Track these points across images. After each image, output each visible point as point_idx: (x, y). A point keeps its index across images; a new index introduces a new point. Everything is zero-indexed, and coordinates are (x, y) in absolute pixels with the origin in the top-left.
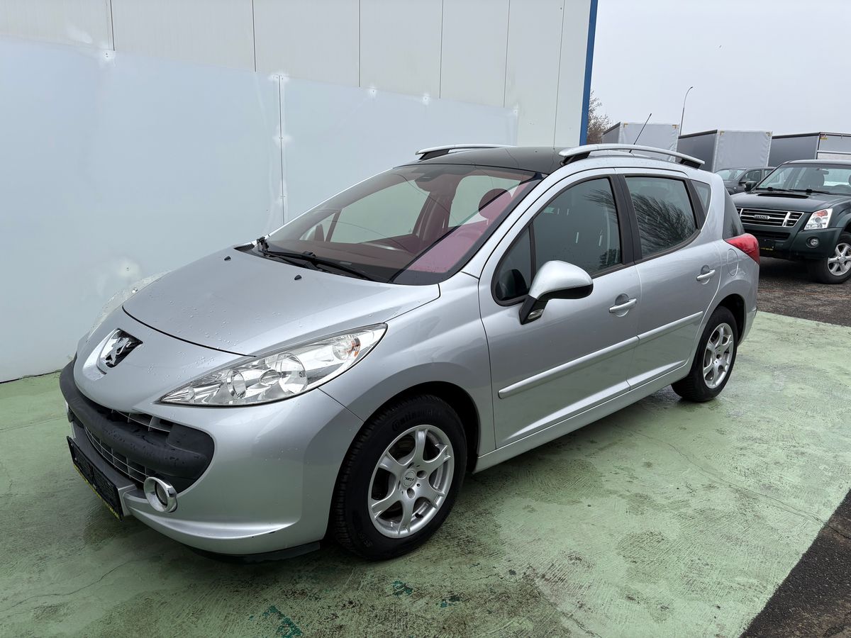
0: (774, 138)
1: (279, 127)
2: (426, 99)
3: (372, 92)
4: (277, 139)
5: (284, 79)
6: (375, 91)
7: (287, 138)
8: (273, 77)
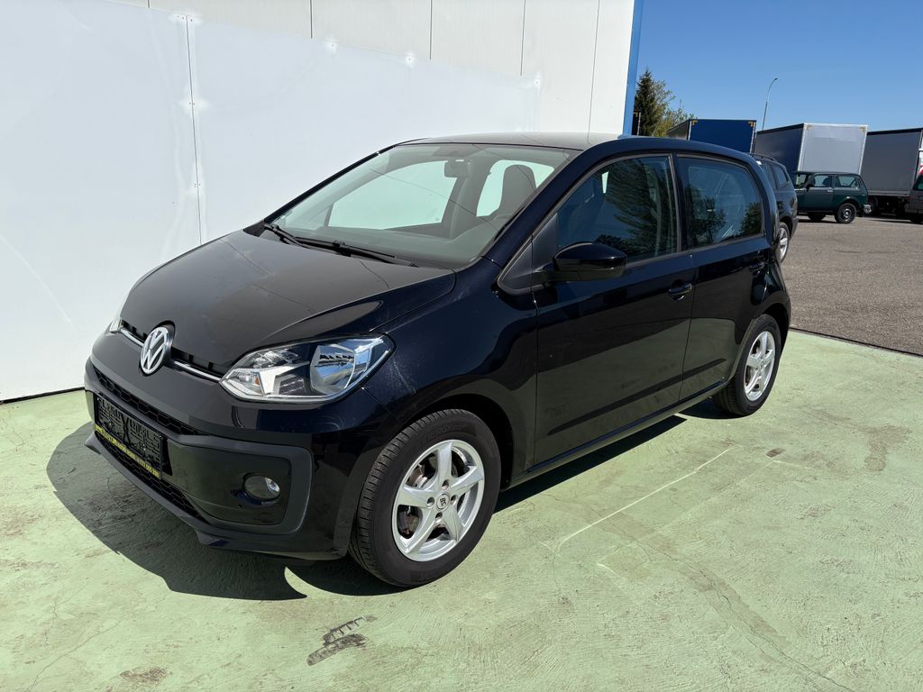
0: (869, 134)
1: (187, 88)
2: (410, 60)
3: (331, 46)
4: (188, 107)
6: (335, 45)
7: (201, 104)
8: (177, 17)
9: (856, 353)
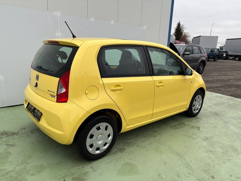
1: (57, 30)
2: (112, 22)
3: (92, 19)
5: (59, 14)
7: (60, 34)
8: (55, 13)
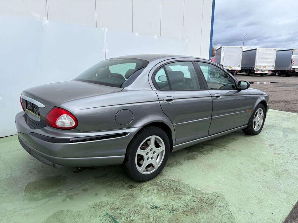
0: (277, 51)
1: (104, 46)
2: (155, 37)
4: (104, 51)
5: (107, 30)
6: (138, 34)
7: (107, 50)
8: (103, 29)
9: (278, 112)
